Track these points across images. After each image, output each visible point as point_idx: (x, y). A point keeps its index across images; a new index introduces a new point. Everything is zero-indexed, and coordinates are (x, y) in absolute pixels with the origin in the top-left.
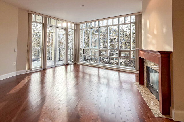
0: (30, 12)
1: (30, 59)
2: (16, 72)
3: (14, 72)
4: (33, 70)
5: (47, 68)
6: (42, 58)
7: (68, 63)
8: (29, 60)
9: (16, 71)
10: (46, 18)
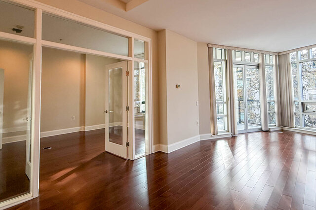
0: (210, 46)
1: (215, 117)
2: (199, 136)
3: (197, 136)
4: (218, 134)
5: (237, 133)
6: (227, 116)
7: (270, 129)
8: (213, 120)
9: (200, 134)
10: (230, 51)
